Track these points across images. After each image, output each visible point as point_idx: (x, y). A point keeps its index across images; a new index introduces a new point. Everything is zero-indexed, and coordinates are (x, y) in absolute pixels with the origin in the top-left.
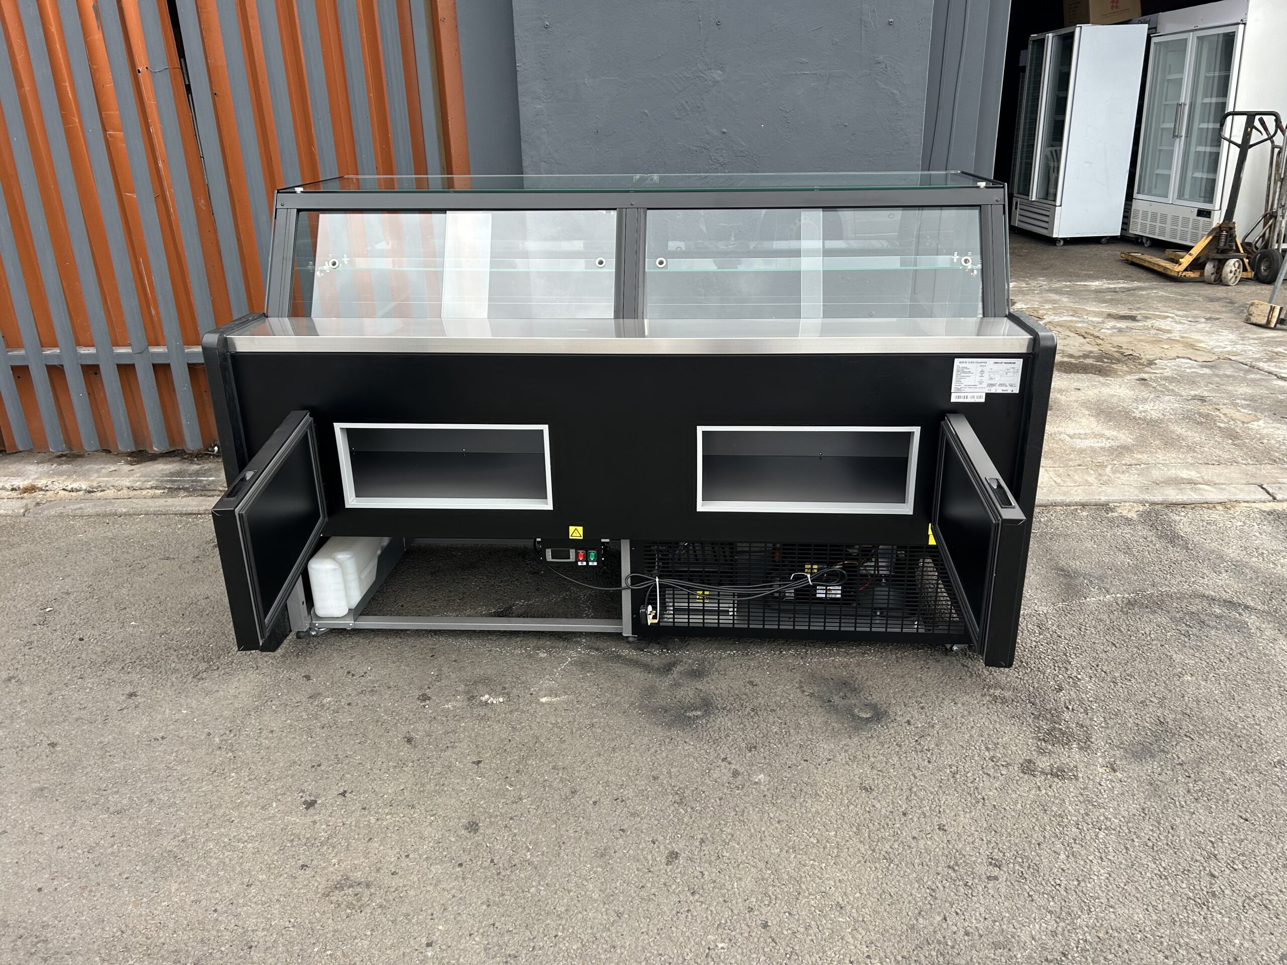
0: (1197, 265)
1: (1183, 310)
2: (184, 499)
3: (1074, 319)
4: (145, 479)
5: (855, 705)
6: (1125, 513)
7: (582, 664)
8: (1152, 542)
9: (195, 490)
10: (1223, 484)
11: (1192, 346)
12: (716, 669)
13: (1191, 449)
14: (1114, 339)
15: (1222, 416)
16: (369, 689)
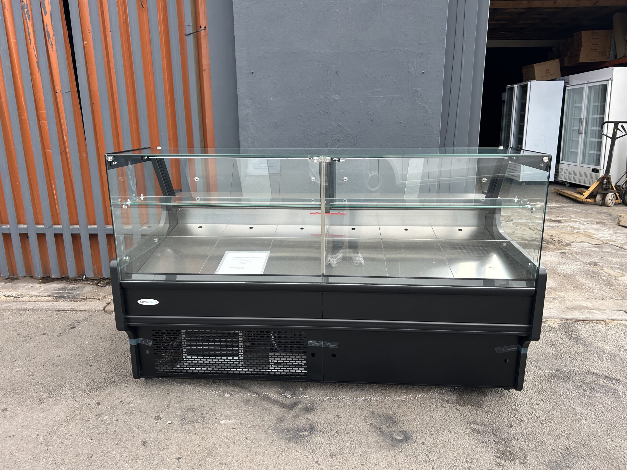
0: (592, 196)
1: (585, 218)
2: (62, 302)
3: (529, 221)
4: (45, 291)
5: (394, 431)
6: (551, 324)
7: (247, 402)
8: (565, 341)
9: (69, 298)
10: (604, 310)
11: (590, 237)
12: (320, 407)
13: (587, 290)
14: (549, 231)
15: (605, 273)
16: (130, 412)
